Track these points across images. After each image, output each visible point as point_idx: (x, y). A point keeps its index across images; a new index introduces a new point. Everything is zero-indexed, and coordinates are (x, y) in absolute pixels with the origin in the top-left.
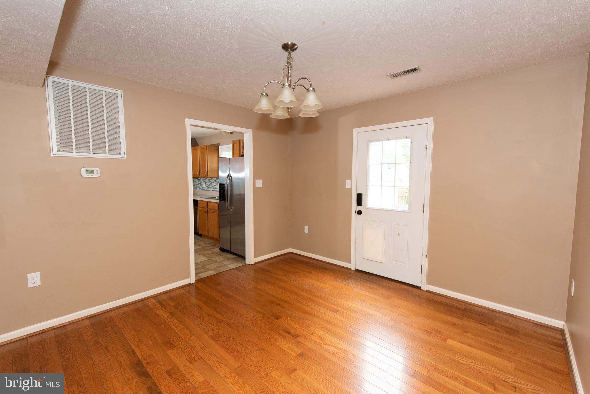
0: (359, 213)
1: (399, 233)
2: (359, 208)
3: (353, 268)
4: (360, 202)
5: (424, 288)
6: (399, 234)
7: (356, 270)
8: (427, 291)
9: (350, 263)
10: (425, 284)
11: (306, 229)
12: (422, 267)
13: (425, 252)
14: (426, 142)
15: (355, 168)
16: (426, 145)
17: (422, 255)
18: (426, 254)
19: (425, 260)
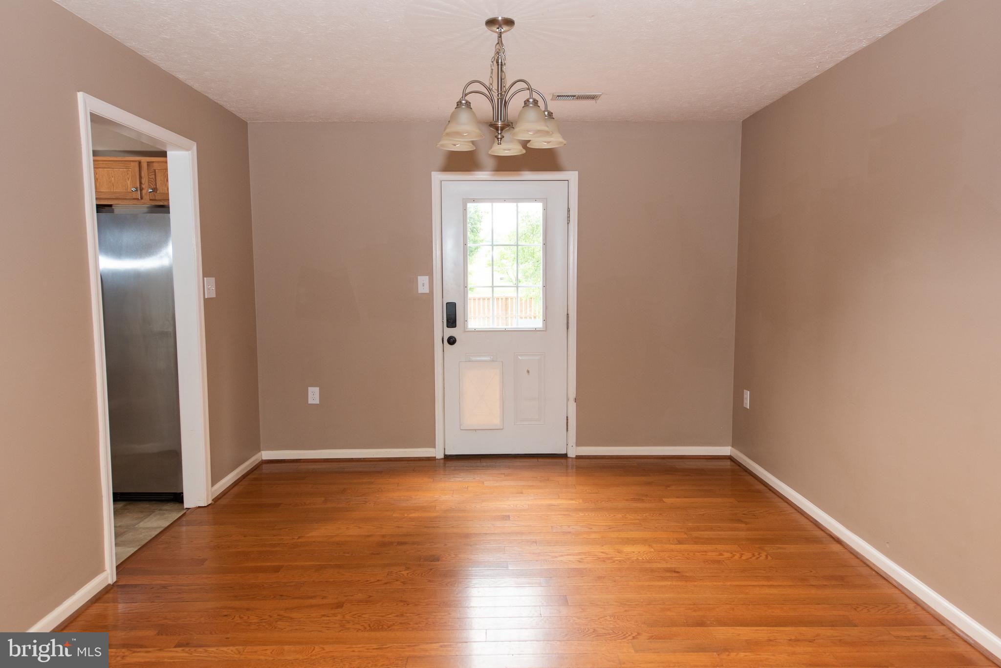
0: (452, 341)
1: (529, 369)
2: (450, 332)
3: (440, 456)
4: (451, 322)
5: (572, 454)
6: (528, 372)
7: (448, 458)
8: (578, 457)
9: (434, 447)
10: (574, 446)
11: (314, 395)
12: (567, 419)
13: (572, 394)
14: (569, 211)
15: (439, 253)
16: (569, 217)
17: (568, 400)
18: (574, 396)
19: (573, 406)
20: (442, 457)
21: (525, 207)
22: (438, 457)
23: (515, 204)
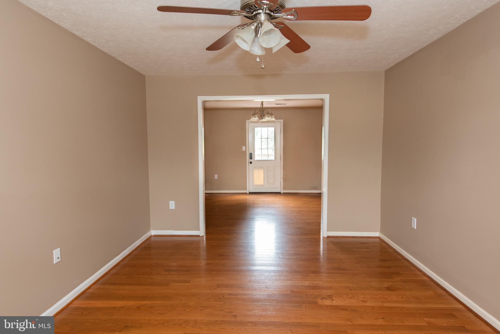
0: (251, 163)
2: (251, 160)
4: (251, 158)
5: (282, 192)
6: (271, 171)
7: (250, 193)
8: (284, 193)
9: (246, 190)
10: (283, 190)
11: (216, 177)
12: (281, 183)
13: (282, 177)
14: (281, 130)
15: (248, 140)
16: (281, 131)
17: (281, 178)
18: (283, 177)
19: (282, 180)
20: (248, 192)
21: (269, 128)
22: (247, 193)
23: (267, 128)
